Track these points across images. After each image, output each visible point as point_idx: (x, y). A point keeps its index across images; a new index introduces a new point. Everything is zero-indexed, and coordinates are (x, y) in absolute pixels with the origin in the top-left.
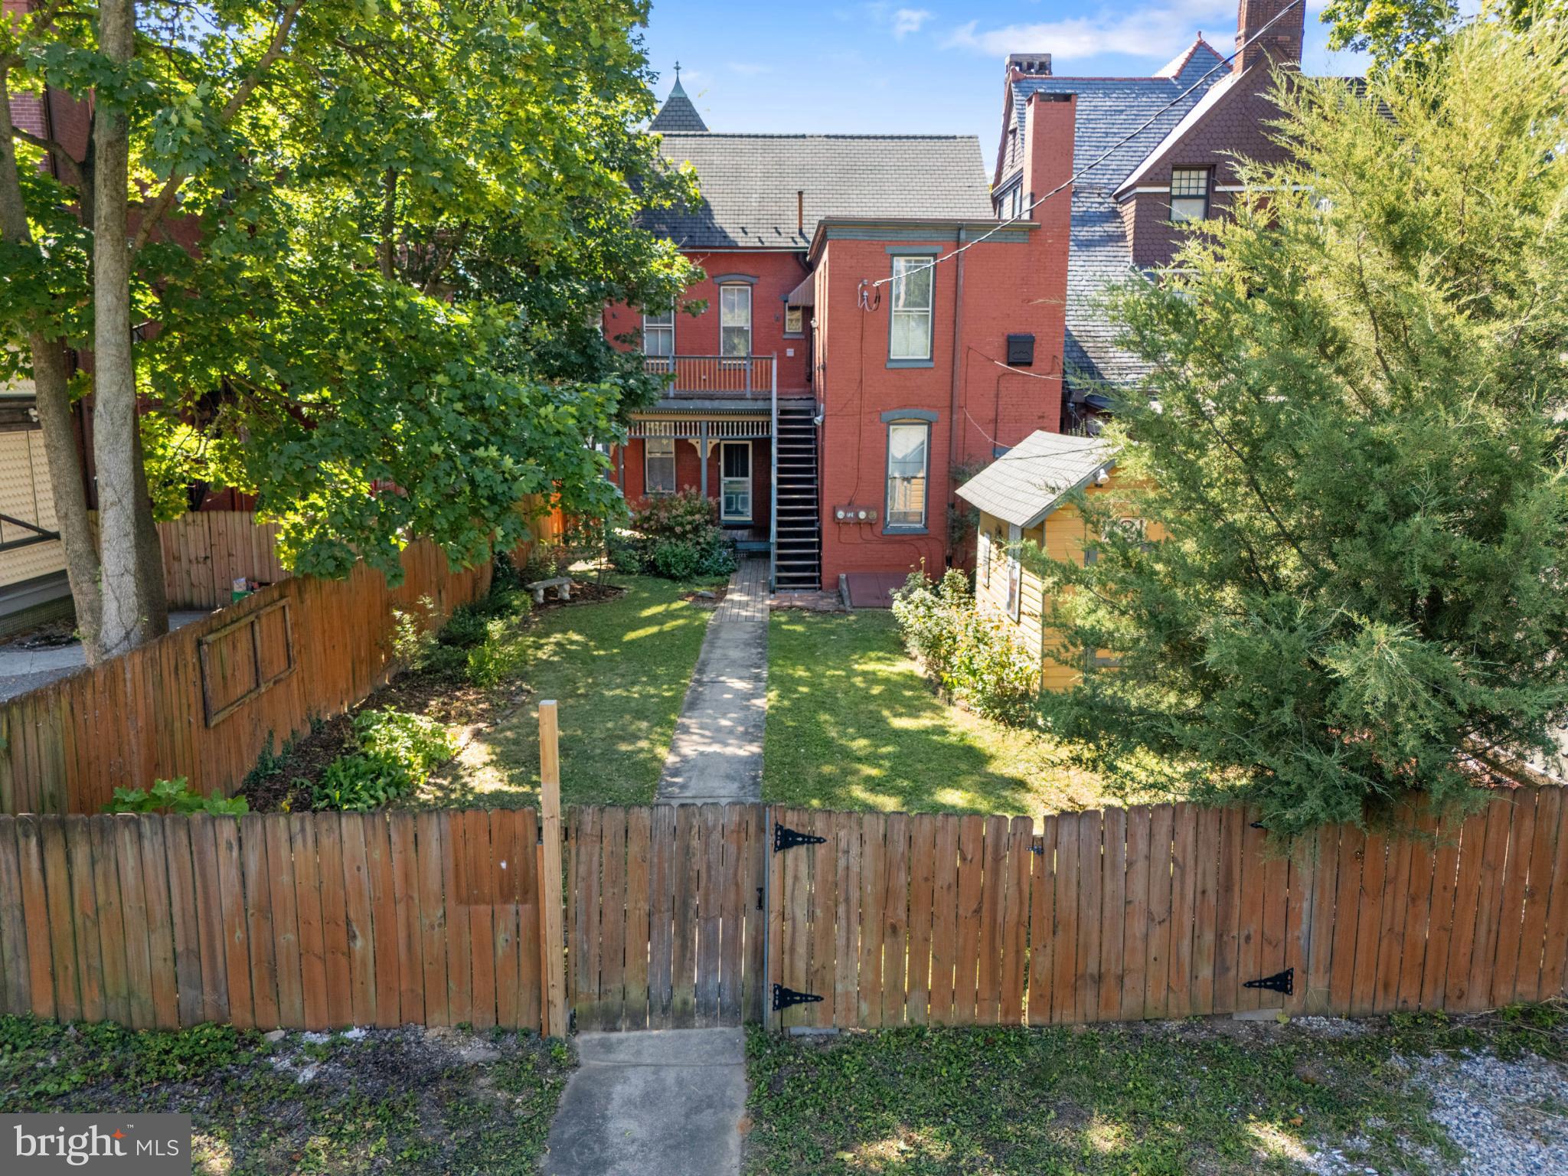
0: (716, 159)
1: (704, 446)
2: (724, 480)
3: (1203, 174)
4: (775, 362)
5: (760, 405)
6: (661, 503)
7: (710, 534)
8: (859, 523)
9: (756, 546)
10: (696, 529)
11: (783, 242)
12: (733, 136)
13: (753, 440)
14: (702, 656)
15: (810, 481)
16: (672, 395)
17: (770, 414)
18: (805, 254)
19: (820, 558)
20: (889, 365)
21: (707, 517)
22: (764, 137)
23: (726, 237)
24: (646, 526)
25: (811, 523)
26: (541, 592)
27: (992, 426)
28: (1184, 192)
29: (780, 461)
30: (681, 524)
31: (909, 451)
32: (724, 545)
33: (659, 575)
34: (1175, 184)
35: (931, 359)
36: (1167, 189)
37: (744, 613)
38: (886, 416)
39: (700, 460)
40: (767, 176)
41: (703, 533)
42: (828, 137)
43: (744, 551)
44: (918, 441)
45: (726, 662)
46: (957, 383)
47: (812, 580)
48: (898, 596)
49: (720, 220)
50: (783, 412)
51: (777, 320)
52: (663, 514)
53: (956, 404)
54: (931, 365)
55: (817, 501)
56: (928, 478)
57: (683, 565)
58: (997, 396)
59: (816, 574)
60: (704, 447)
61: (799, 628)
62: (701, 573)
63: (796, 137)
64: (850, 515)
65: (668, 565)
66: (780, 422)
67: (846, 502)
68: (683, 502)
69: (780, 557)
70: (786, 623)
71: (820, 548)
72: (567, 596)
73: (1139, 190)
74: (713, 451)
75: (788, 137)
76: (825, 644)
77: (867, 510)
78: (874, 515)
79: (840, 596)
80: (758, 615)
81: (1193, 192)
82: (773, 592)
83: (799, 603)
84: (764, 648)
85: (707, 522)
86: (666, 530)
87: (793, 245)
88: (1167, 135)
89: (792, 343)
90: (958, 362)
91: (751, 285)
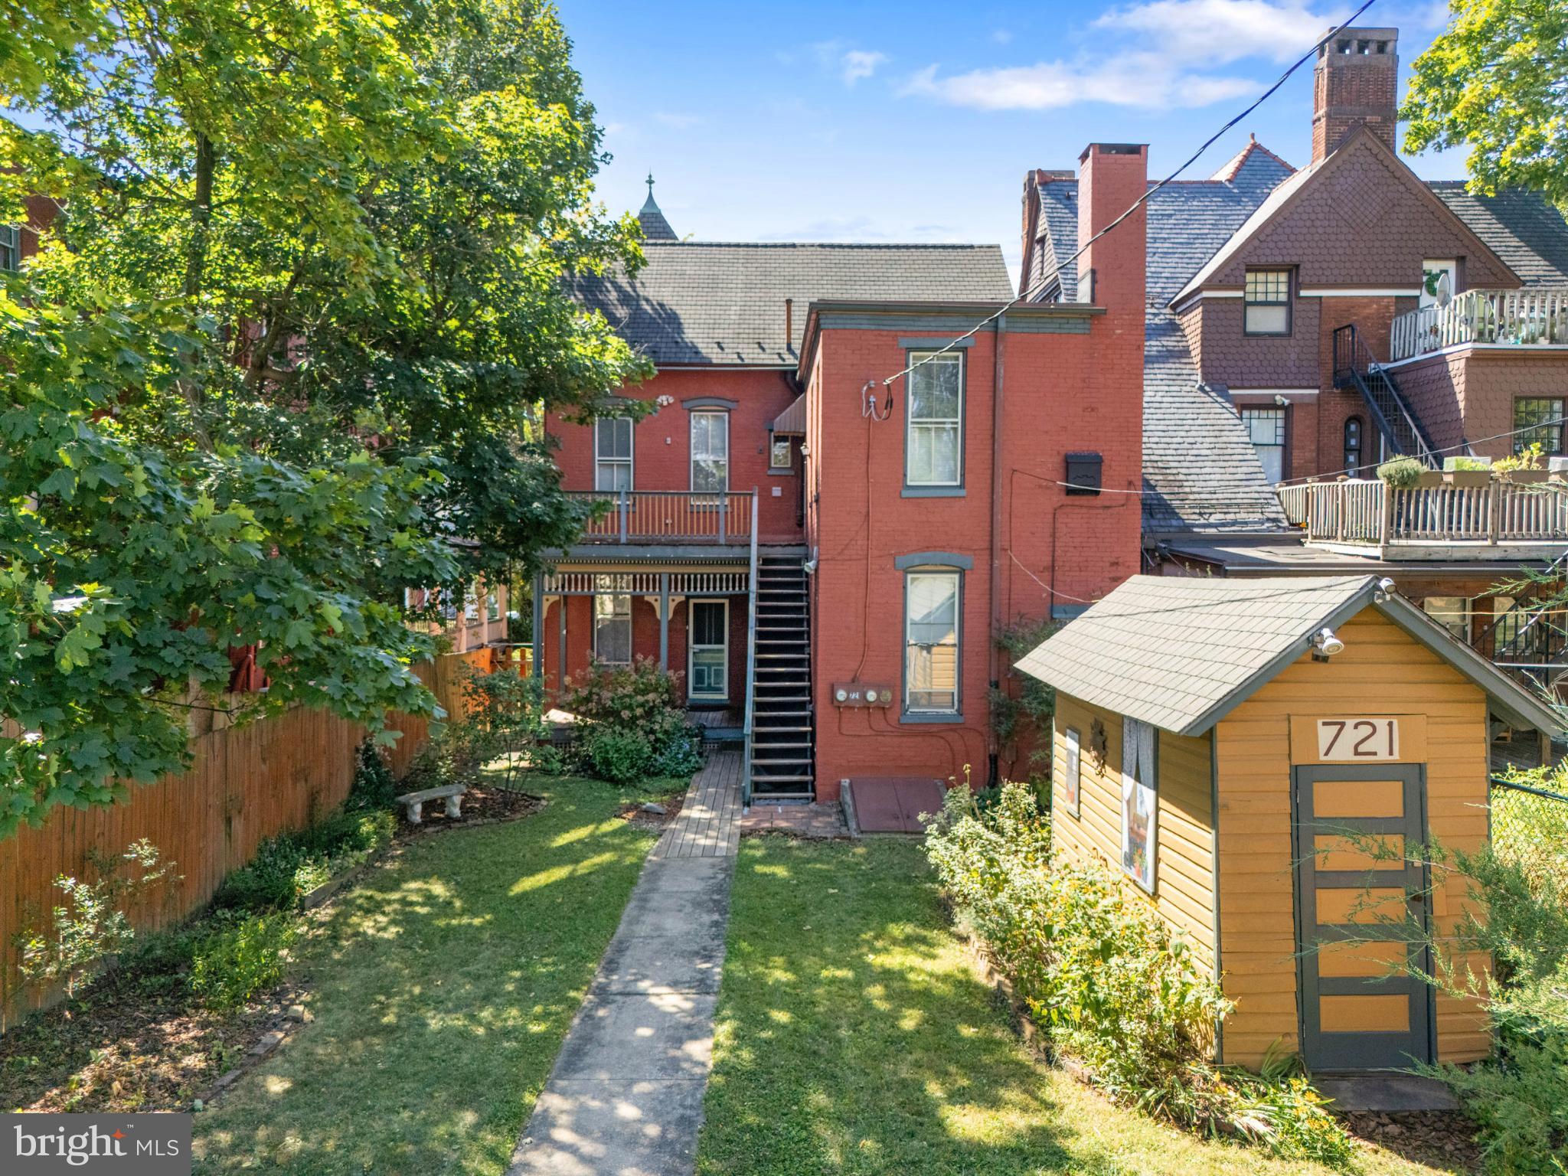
0: (689, 270)
1: (664, 605)
2: (693, 647)
3: (1283, 277)
4: (755, 500)
5: (737, 552)
6: (604, 679)
7: (669, 718)
8: (867, 706)
9: (729, 735)
10: (649, 714)
11: (768, 359)
12: (711, 245)
13: (730, 597)
14: (622, 929)
15: (799, 649)
16: (623, 539)
17: (748, 565)
18: (794, 372)
19: (813, 755)
20: (905, 494)
21: (665, 697)
22: (747, 246)
23: (697, 353)
24: (583, 709)
25: (801, 706)
26: (418, 808)
27: (1047, 575)
28: (1261, 298)
29: (761, 622)
30: (630, 708)
31: (936, 605)
32: (689, 734)
33: (597, 776)
34: (1250, 288)
35: (962, 486)
36: (1240, 294)
37: (702, 841)
38: (902, 561)
39: (658, 622)
40: (749, 287)
41: (659, 718)
42: (822, 246)
43: (717, 740)
44: (948, 593)
45: (656, 944)
46: (998, 517)
47: (801, 787)
48: (932, 828)
49: (690, 334)
50: (766, 561)
51: (761, 452)
52: (606, 694)
53: (997, 545)
54: (962, 493)
55: (809, 676)
56: (961, 645)
57: (627, 763)
58: (1053, 535)
59: (809, 778)
60: (665, 607)
61: (781, 871)
62: (654, 773)
63: (784, 246)
64: (855, 696)
65: (607, 762)
66: (762, 573)
67: (849, 678)
68: (634, 677)
69: (760, 754)
70: (763, 861)
71: (813, 741)
72: (456, 812)
73: (1206, 294)
74: (676, 612)
75: (775, 246)
76: (820, 905)
77: (879, 688)
78: (887, 696)
79: (842, 812)
80: (724, 844)
81: (1271, 298)
82: (747, 804)
83: (783, 824)
84: (723, 911)
85: (665, 703)
86: (607, 713)
87: (780, 362)
88: (1226, 241)
89: (779, 479)
90: (998, 489)
91: (729, 411)
